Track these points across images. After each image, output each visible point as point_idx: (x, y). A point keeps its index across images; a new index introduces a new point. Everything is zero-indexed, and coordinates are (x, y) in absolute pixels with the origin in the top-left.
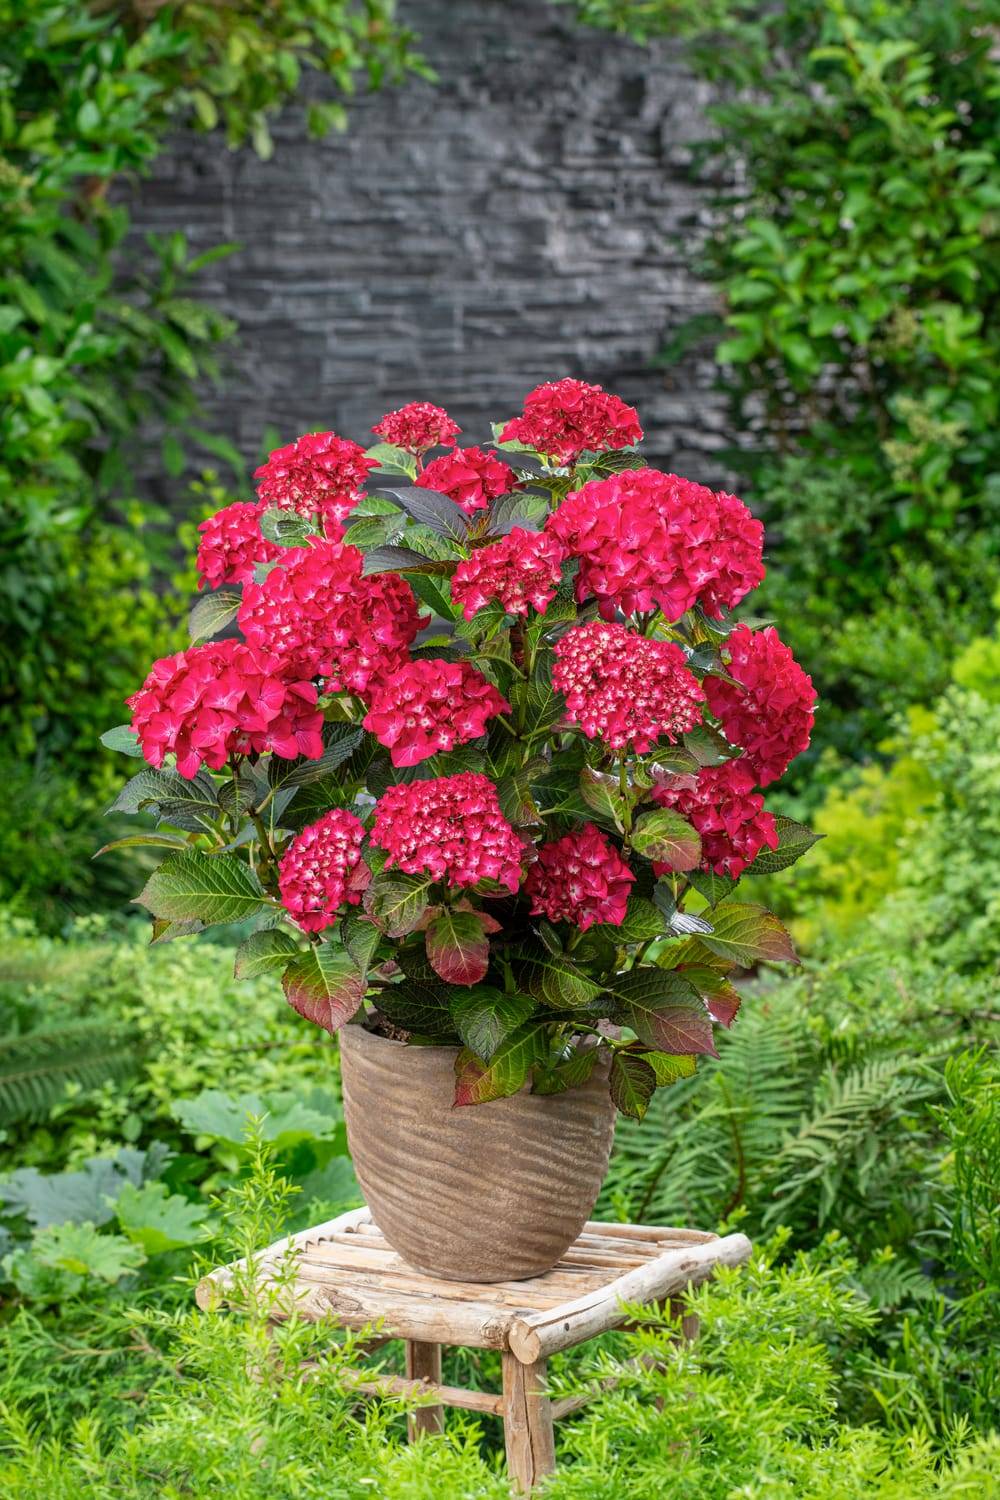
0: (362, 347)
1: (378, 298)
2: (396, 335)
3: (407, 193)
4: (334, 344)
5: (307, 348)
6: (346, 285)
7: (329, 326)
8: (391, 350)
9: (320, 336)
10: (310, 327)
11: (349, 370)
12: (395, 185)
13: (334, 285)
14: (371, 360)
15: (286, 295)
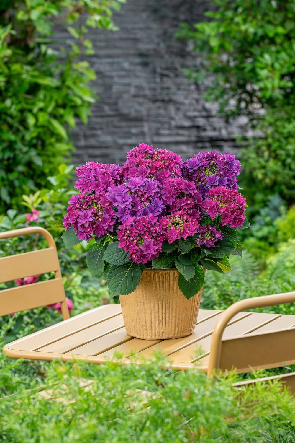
0: (126, 81)
1: (131, 64)
2: (137, 76)
3: (141, 29)
4: (116, 80)
5: (107, 80)
6: (120, 60)
7: (114, 74)
8: (135, 82)
9: (112, 77)
10: (109, 74)
11: (121, 88)
12: (136, 26)
13: (116, 60)
14: (129, 85)
15: (100, 63)
